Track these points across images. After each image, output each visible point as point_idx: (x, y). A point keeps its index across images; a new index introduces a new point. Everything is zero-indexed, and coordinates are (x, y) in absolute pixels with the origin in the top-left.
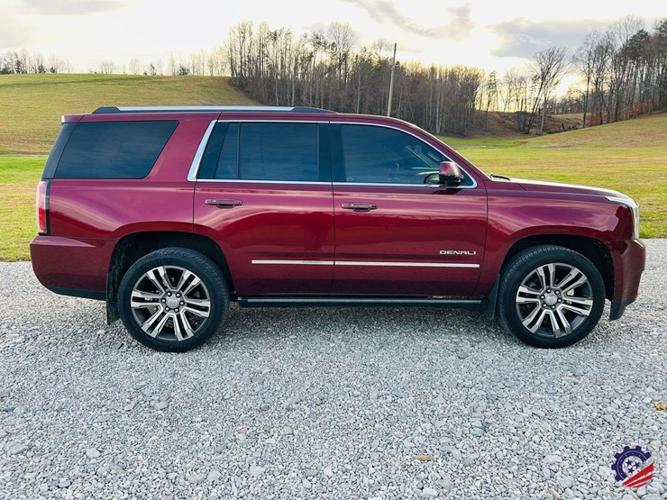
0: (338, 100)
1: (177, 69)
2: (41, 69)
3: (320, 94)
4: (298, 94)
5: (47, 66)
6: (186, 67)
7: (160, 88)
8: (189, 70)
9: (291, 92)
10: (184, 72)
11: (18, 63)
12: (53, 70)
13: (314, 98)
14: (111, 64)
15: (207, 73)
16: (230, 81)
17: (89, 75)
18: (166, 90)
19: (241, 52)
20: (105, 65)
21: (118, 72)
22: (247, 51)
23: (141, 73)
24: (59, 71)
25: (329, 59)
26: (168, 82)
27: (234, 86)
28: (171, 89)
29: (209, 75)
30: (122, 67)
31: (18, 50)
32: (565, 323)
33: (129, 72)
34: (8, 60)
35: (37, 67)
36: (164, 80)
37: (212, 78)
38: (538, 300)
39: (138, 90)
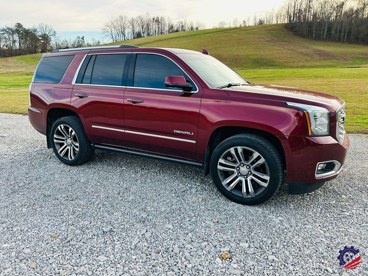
0: (359, 32)
1: (258, 21)
2: (192, 28)
3: (345, 28)
4: (329, 29)
5: (194, 27)
6: (263, 20)
7: (245, 33)
8: (264, 21)
9: (324, 29)
10: (261, 23)
11: (182, 26)
12: (197, 29)
13: (340, 31)
14: (224, 22)
15: (274, 22)
16: (286, 26)
17: (213, 29)
18: (248, 34)
19: (295, 7)
20: (221, 23)
21: (227, 26)
22: (299, 6)
23: (238, 26)
24: (199, 29)
25: (356, 4)
26: (250, 30)
27: (288, 28)
28: (250, 34)
29: (276, 23)
30: (229, 23)
31: (183, 20)
32: (251, 189)
33: (232, 26)
34: (178, 25)
35: (190, 28)
36: (248, 28)
37: (277, 25)
38: (235, 170)
39: (232, 35)
